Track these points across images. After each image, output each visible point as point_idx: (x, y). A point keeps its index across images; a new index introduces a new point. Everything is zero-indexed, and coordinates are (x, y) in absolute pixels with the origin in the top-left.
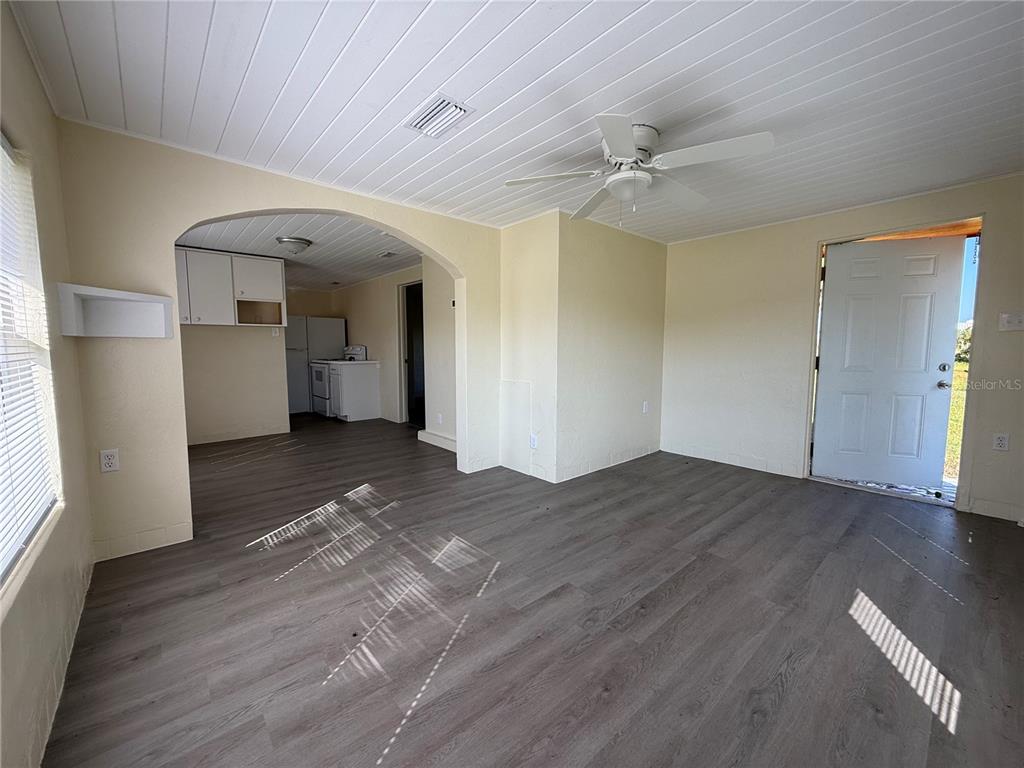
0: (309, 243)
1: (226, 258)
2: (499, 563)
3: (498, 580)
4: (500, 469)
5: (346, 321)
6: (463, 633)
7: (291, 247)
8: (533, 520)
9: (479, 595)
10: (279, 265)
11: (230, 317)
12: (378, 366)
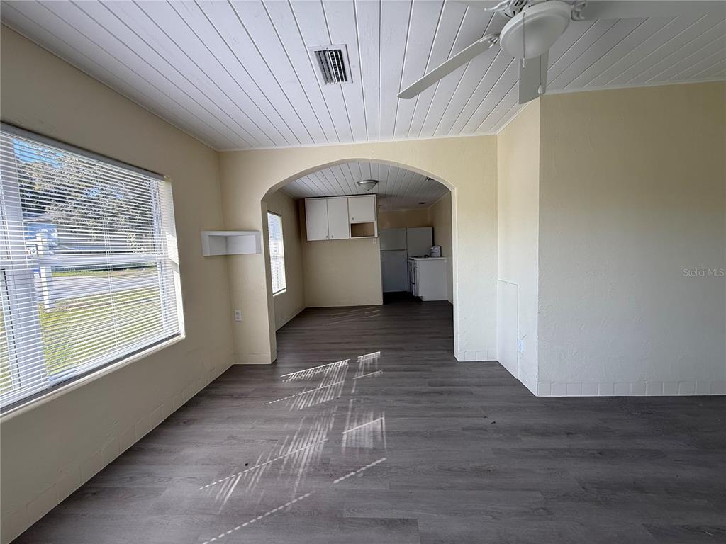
0: (376, 182)
1: (345, 199)
2: (384, 459)
3: (364, 475)
4: (496, 363)
5: (433, 229)
6: (289, 508)
7: (365, 187)
8: (464, 429)
9: (336, 481)
10: (372, 199)
11: (346, 234)
12: (445, 261)
